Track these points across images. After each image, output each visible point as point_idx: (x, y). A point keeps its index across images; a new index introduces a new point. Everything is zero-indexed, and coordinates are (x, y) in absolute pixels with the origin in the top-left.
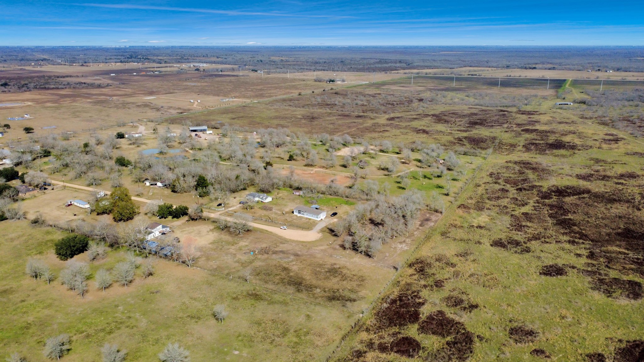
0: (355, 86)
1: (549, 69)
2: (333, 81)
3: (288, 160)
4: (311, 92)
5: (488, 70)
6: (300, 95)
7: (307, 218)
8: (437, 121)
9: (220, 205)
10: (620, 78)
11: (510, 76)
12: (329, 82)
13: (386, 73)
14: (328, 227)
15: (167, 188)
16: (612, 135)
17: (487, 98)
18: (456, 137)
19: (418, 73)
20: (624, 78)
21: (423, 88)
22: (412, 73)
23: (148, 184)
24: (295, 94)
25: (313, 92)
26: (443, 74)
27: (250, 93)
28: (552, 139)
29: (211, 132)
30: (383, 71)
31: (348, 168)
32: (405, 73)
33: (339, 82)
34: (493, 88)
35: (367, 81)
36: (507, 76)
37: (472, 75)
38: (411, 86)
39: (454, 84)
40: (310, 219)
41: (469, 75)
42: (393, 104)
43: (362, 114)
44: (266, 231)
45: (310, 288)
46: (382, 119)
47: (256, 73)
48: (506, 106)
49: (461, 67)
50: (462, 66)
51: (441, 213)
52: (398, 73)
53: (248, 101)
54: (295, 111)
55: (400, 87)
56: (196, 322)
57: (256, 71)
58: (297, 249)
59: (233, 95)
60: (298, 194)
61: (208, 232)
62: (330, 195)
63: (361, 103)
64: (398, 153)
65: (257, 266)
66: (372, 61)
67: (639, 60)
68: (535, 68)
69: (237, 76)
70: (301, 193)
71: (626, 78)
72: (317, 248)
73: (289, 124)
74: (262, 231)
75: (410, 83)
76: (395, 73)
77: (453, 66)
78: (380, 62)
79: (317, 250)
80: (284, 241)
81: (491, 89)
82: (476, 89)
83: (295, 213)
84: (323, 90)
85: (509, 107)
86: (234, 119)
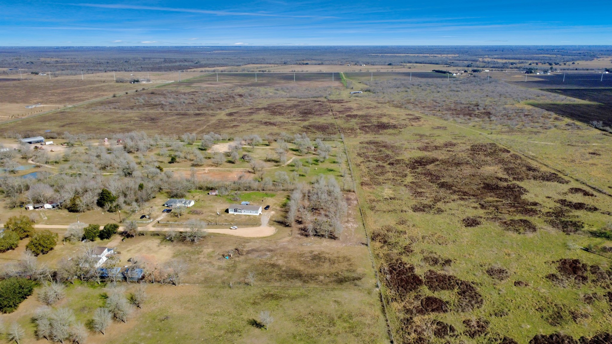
0: (165, 86)
1: (319, 64)
2: (137, 81)
3: (170, 163)
4: (124, 92)
5: (271, 67)
6: (114, 96)
7: (245, 215)
8: (272, 113)
9: (143, 217)
10: (376, 70)
11: (295, 71)
12: (134, 82)
13: (183, 72)
14: (274, 219)
15: (59, 208)
16: (411, 115)
17: (294, 91)
18: (302, 126)
19: (214, 71)
20: (379, 70)
21: (230, 84)
22: (208, 71)
23: (31, 208)
24: (109, 96)
25: (127, 93)
26: (237, 71)
27: (53, 98)
28: (374, 121)
29: (51, 142)
30: (179, 70)
31: (236, 164)
32: (202, 71)
33: (144, 82)
34: (289, 82)
35: (171, 80)
36: (292, 71)
37: (263, 71)
38: (217, 83)
39: (256, 80)
40: (249, 216)
41: (260, 71)
42: (219, 101)
43: (198, 112)
44: (218, 233)
45: (312, 277)
46: (222, 115)
47: (37, 75)
48: (316, 97)
49: (245, 65)
50: (246, 63)
51: (354, 192)
52: (194, 71)
53: (61, 106)
54: (125, 114)
55: (209, 84)
56: (240, 336)
57: (37, 74)
58: (265, 245)
59: (35, 101)
60: (214, 194)
61: (158, 246)
62: (246, 190)
63: (186, 101)
64: (267, 145)
65: (245, 269)
66: (158, 61)
67: (374, 56)
68: (307, 64)
69: (19, 80)
70: (217, 192)
71: (380, 70)
72: (284, 241)
73: (133, 127)
74: (215, 235)
75: (216, 81)
76: (190, 72)
77: (239, 64)
78: (165, 61)
79: (283, 242)
80: (247, 240)
81: (288, 83)
82: (278, 83)
83: (231, 212)
84: (135, 90)
85: (318, 97)
86: (63, 126)
